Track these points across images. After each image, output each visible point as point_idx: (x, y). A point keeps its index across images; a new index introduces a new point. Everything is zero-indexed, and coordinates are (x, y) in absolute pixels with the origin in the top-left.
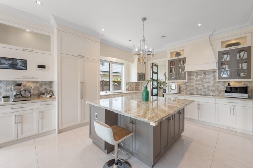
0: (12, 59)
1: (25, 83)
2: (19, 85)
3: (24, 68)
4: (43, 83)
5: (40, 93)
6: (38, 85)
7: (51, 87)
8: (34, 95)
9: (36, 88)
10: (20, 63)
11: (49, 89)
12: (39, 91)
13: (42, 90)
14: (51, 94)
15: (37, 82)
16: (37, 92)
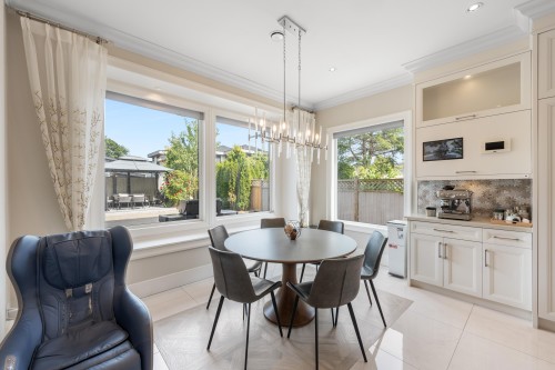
0: (440, 142)
1: (463, 184)
2: (449, 188)
3: (458, 155)
4: (503, 185)
5: (495, 207)
6: (492, 189)
7: (528, 195)
8: (481, 211)
9: (486, 197)
10: (451, 147)
11: (520, 200)
12: (494, 202)
13: (501, 200)
14: (523, 212)
15: (488, 182)
16: (487, 205)
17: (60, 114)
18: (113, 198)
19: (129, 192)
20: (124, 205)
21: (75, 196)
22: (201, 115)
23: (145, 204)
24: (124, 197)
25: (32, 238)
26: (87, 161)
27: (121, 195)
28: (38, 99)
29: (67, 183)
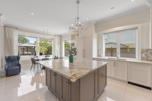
17: (11, 40)
18: (23, 53)
19: (27, 52)
20: (26, 55)
21: (13, 51)
22: (36, 38)
23: (31, 54)
24: (26, 52)
25: (7, 56)
26: (15, 46)
27: (25, 52)
28: (8, 38)
29: (12, 49)
